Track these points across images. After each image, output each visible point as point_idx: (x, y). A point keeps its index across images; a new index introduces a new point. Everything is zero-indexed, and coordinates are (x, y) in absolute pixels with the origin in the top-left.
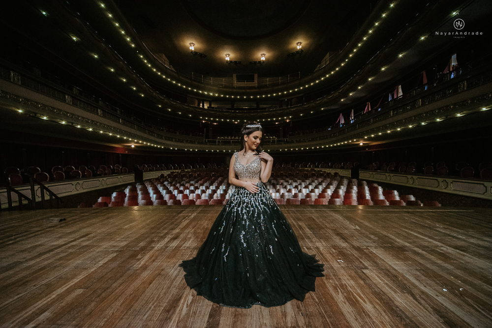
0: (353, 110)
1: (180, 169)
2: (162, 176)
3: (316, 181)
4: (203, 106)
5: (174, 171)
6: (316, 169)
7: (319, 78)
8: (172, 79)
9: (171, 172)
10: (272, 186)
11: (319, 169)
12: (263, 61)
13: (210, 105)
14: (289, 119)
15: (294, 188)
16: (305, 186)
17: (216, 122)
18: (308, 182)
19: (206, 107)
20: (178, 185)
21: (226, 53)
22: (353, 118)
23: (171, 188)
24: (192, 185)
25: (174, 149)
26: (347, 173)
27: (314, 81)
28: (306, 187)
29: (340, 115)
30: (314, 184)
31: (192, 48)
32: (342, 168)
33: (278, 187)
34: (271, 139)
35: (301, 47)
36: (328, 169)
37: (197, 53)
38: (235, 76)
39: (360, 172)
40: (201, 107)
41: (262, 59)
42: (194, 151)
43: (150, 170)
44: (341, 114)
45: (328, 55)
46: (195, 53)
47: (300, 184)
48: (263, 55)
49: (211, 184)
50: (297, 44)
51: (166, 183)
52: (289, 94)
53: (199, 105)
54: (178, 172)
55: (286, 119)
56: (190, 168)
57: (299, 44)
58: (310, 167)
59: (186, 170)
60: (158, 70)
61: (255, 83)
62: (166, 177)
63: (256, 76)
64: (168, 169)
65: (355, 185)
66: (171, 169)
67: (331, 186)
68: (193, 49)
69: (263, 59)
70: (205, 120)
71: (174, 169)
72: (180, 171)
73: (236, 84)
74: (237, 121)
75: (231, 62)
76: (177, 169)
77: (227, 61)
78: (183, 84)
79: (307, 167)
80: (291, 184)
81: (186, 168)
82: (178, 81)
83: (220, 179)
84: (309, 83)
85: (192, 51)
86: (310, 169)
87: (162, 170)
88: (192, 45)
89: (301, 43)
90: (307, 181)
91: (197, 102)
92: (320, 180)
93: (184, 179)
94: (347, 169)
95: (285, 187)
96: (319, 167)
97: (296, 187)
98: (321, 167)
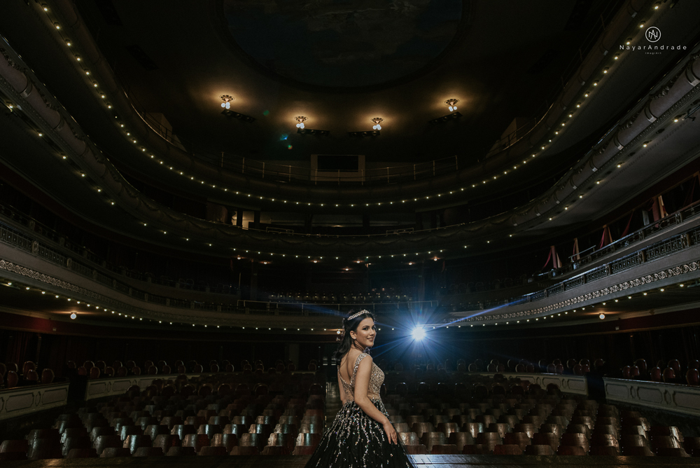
0: (577, 241)
1: (174, 372)
2: (135, 389)
3: (502, 405)
4: (239, 221)
5: (161, 378)
6: (507, 376)
7: (499, 172)
8: (178, 167)
9: (154, 382)
10: (399, 417)
11: (514, 376)
12: (377, 131)
13: (257, 219)
14: (439, 255)
15: (450, 421)
16: (477, 417)
17: (266, 261)
18: (484, 407)
19: (245, 223)
20: (179, 413)
21: (298, 115)
22: (578, 258)
23: (167, 421)
24: (212, 413)
25: (165, 324)
26: (577, 385)
27: (487, 175)
28: (479, 420)
29: (550, 249)
30: (497, 413)
31: (227, 105)
32: (568, 372)
33: (415, 419)
34: (396, 300)
35: (455, 108)
36: (535, 377)
37: (236, 113)
38: (314, 159)
39: (605, 382)
40: (235, 223)
41: (375, 128)
42: (212, 328)
43: (104, 376)
44: (553, 248)
45: (514, 126)
46: (232, 114)
47: (466, 413)
48: (377, 121)
49: (259, 412)
50: (449, 102)
51: (150, 408)
52: (435, 201)
53: (229, 220)
54: (170, 382)
55: (432, 255)
56: (198, 371)
57: (451, 102)
58: (492, 370)
59: (190, 377)
60: (150, 150)
61: (360, 175)
62: (145, 393)
63: (362, 159)
64: (144, 373)
65: (589, 415)
66: (153, 373)
67: (535, 418)
68: (228, 107)
69: (378, 127)
70: (243, 254)
71: (160, 373)
72: (174, 378)
73: (317, 175)
74: (318, 259)
75: (307, 131)
76: (166, 373)
77: (299, 129)
78: (199, 177)
79: (485, 371)
80: (444, 413)
81: (190, 372)
82: (189, 171)
83: (277, 400)
84: (478, 180)
85: (225, 109)
86: (492, 375)
87: (131, 374)
88: (227, 99)
89: (455, 101)
90: (482, 405)
91: (224, 212)
92: (513, 402)
93: (190, 398)
94: (578, 374)
95: (431, 421)
96: (513, 371)
97: (456, 420)
98: (520, 371)
